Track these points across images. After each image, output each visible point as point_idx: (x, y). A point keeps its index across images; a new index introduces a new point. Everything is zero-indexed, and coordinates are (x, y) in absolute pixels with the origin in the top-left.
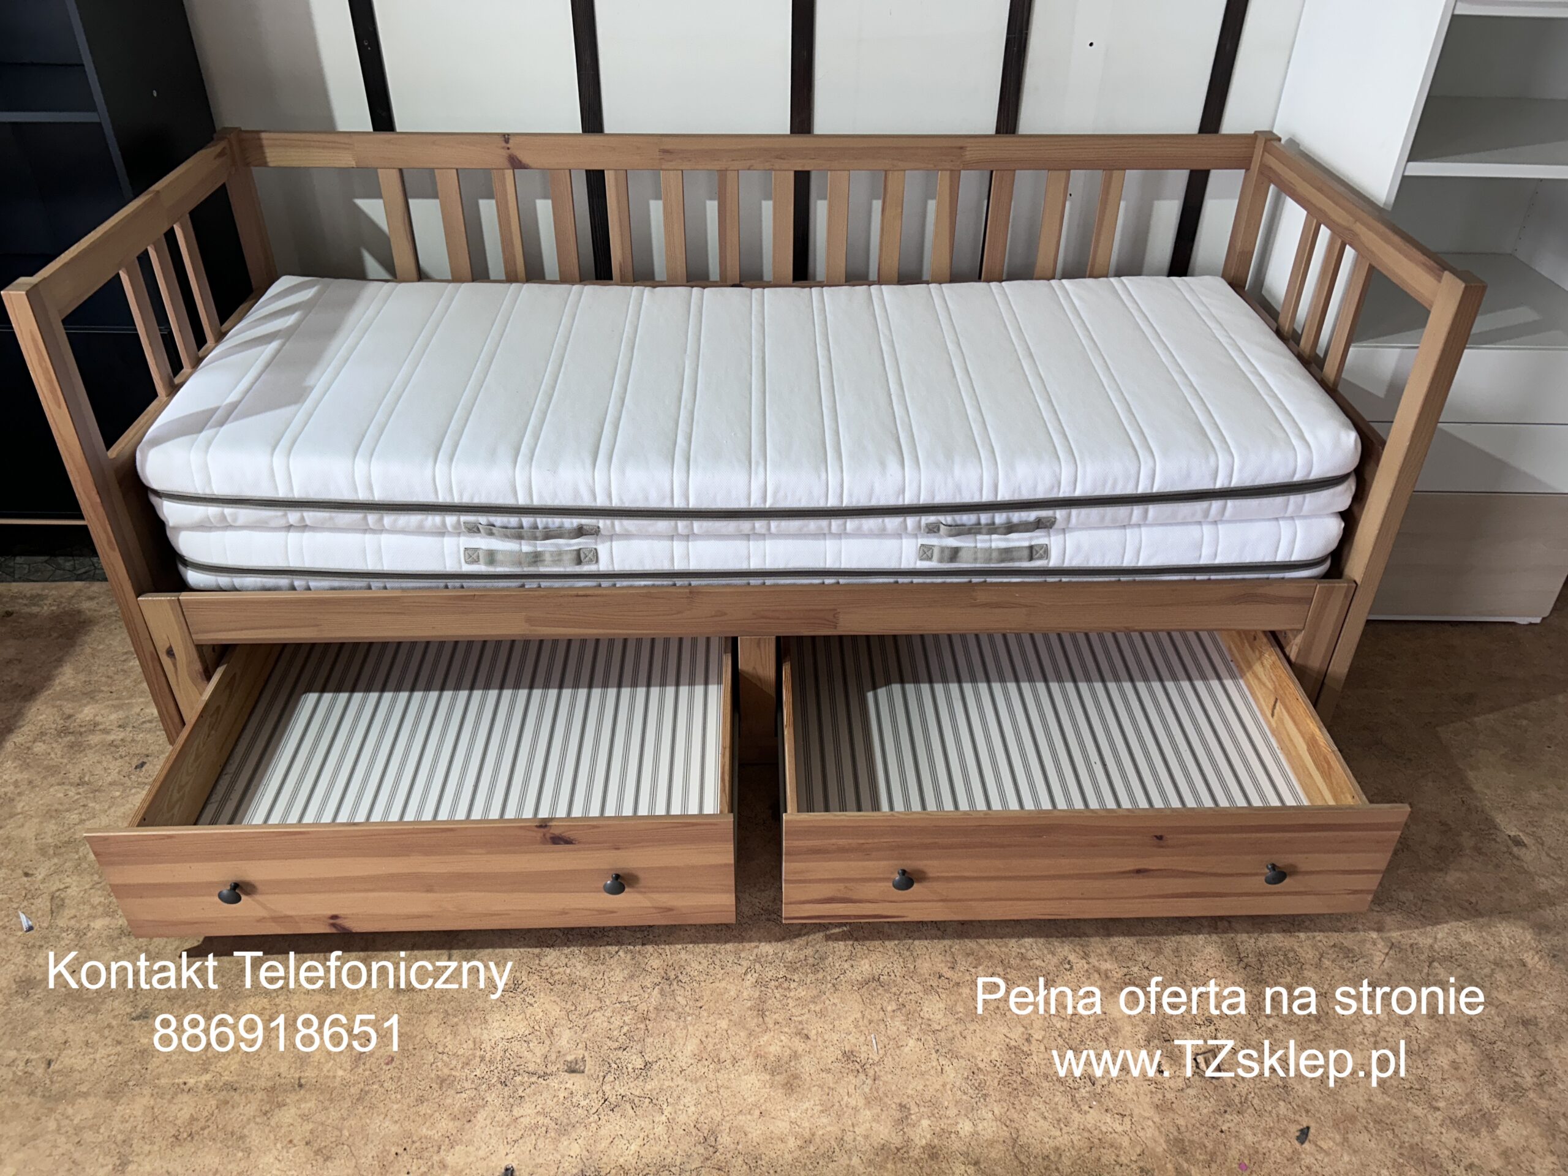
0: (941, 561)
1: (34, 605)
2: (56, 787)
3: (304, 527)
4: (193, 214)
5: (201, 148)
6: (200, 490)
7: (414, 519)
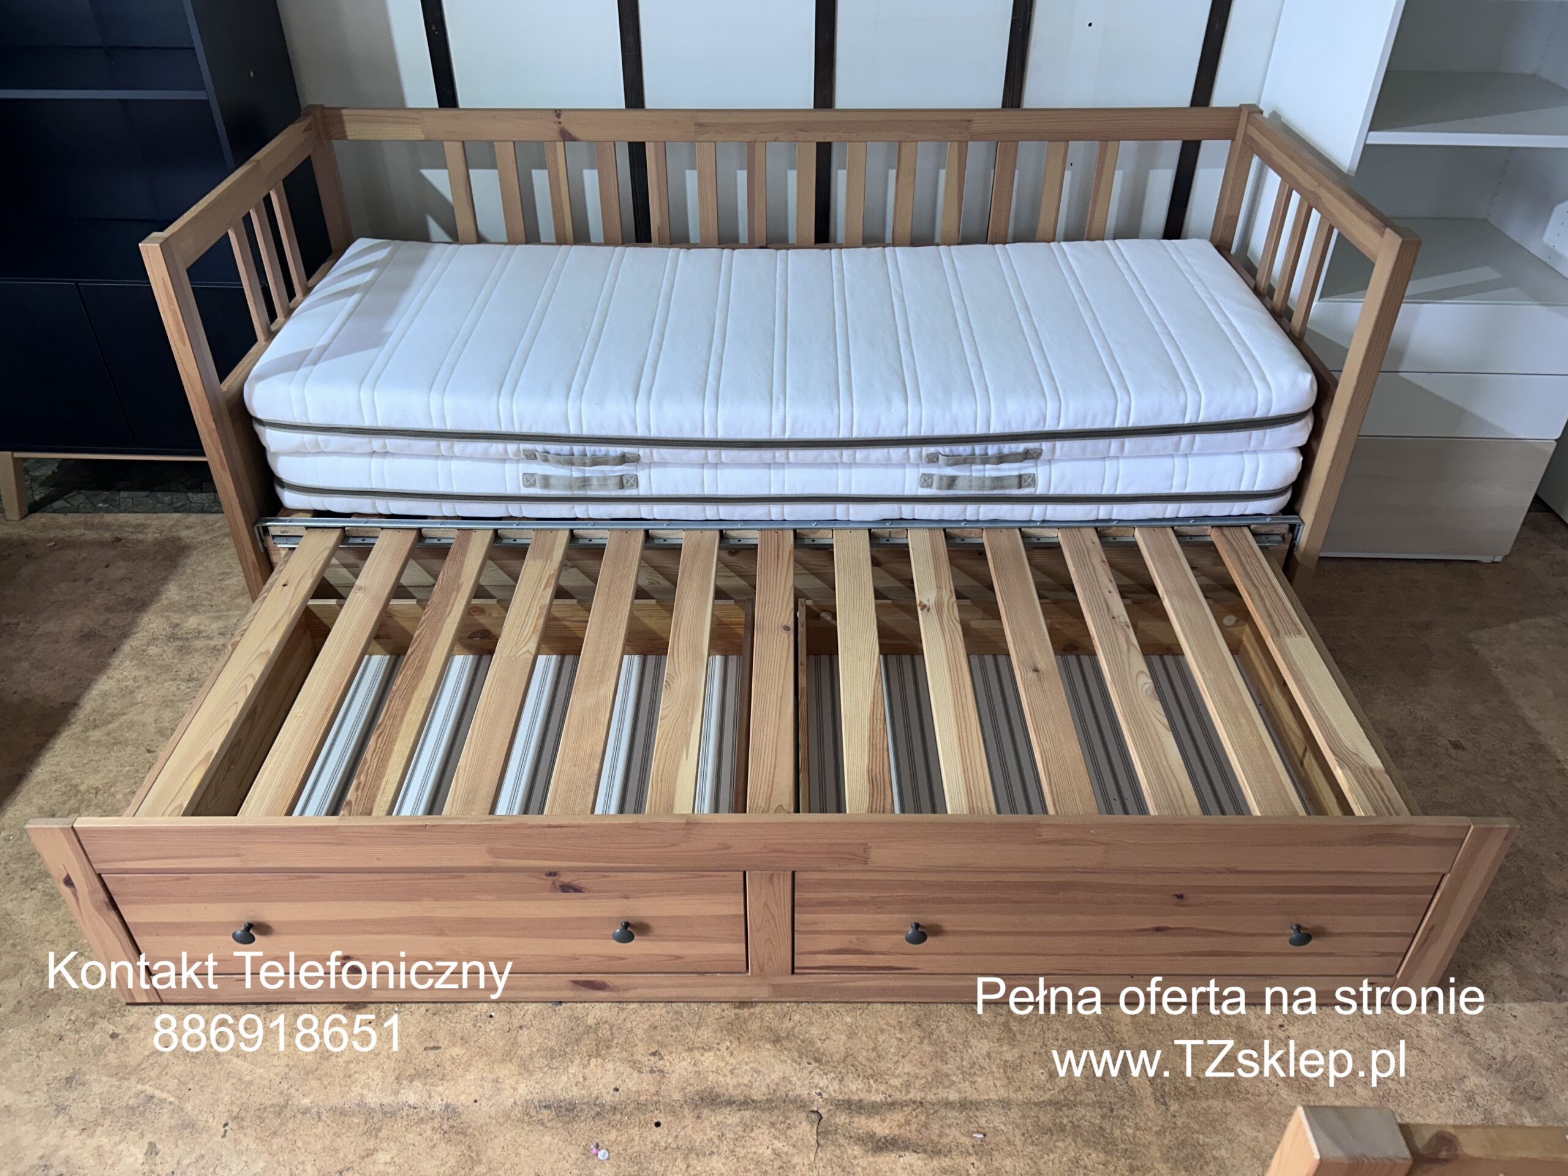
0: (940, 488)
1: (139, 532)
2: (170, 683)
3: (386, 454)
4: (285, 181)
5: (291, 123)
6: (297, 419)
7: (480, 446)
